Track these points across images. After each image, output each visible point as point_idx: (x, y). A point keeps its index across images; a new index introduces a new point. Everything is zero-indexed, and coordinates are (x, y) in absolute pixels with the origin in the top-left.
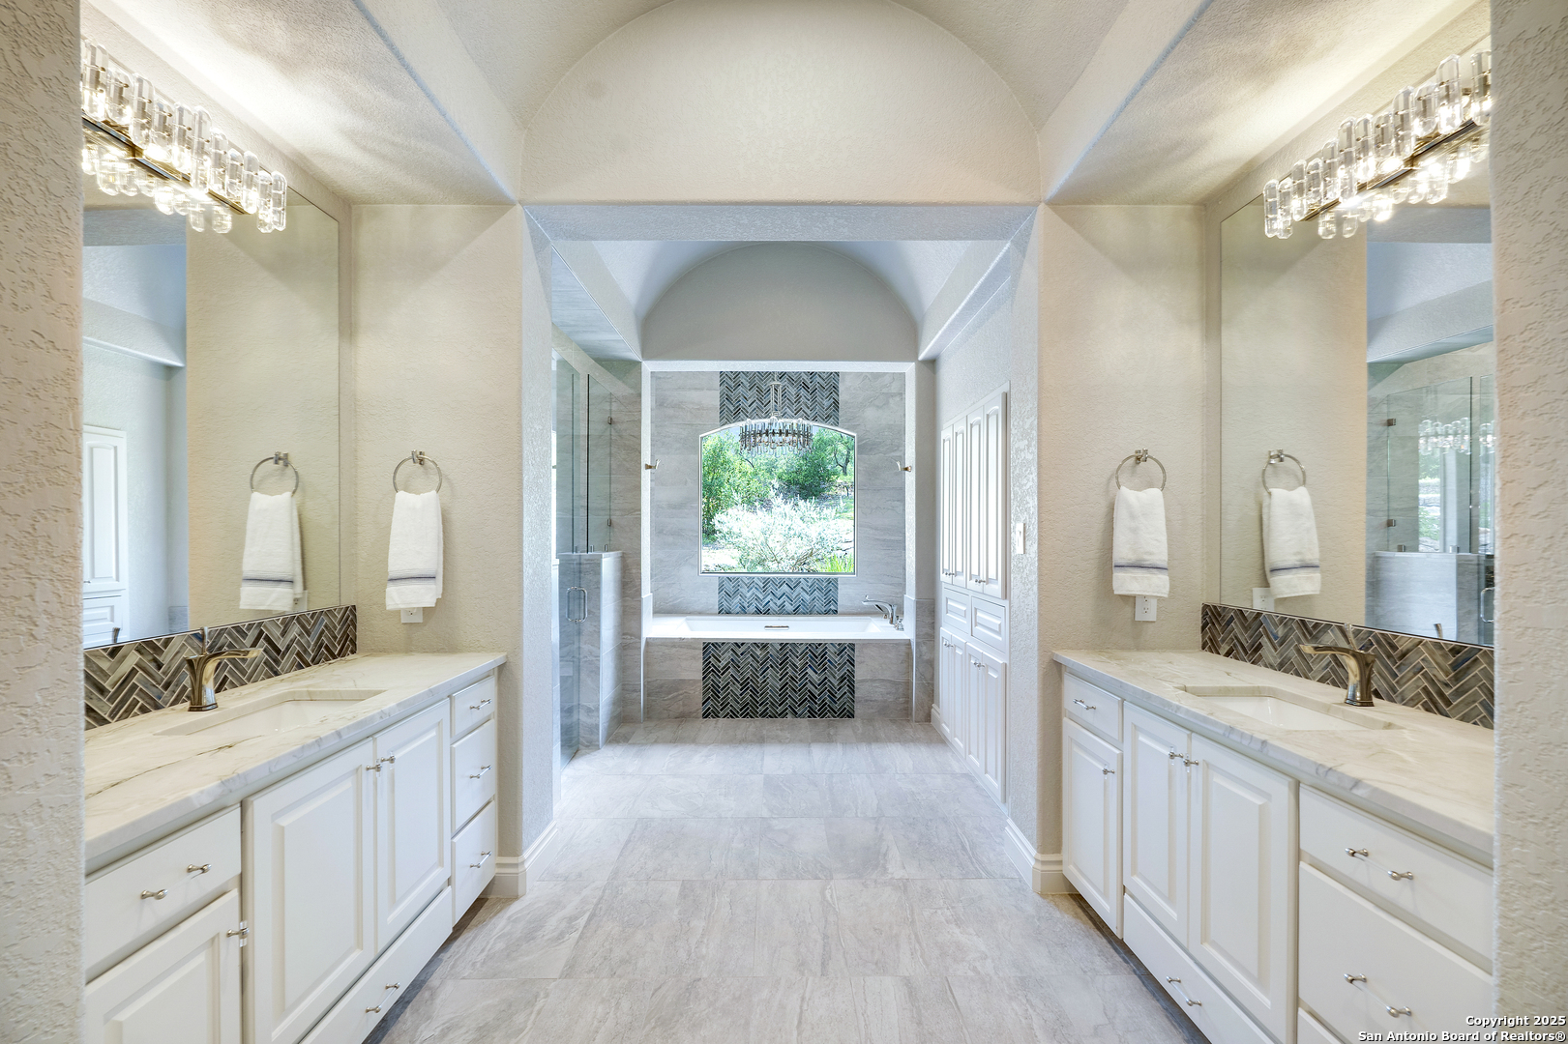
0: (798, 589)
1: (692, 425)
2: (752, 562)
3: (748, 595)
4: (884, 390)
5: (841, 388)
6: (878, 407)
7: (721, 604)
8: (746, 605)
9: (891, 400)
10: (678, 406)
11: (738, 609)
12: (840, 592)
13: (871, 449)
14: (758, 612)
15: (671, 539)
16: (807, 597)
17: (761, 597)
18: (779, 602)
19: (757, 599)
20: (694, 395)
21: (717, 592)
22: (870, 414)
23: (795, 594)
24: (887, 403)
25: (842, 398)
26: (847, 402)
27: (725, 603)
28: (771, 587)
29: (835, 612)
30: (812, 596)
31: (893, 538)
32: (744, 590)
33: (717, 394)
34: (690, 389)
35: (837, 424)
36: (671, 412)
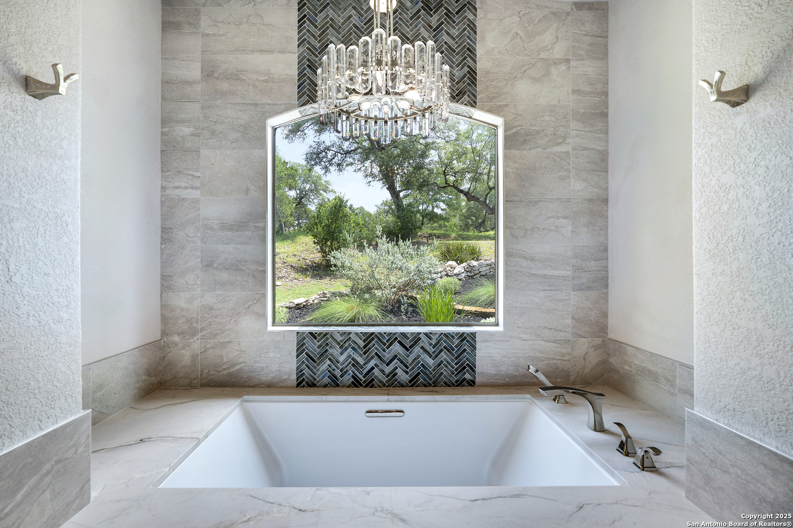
0: (417, 350)
1: (256, 105)
2: (361, 290)
3: (342, 358)
4: (543, 55)
5: (480, 51)
6: (535, 80)
7: (300, 373)
8: (338, 373)
9: (553, 70)
10: (235, 76)
11: (326, 380)
12: (479, 353)
13: (525, 142)
14: (356, 384)
15: (224, 276)
16: (430, 361)
17: (361, 360)
18: (388, 370)
19: (355, 364)
20: (259, 61)
21: (295, 354)
22: (523, 89)
23: (413, 356)
24: (547, 74)
25: (482, 64)
26: (488, 72)
27: (307, 372)
28: (375, 347)
29: (472, 383)
30: (438, 360)
31: (556, 273)
32: (335, 351)
33: (294, 59)
34: (253, 51)
35: (473, 104)
36: (224, 86)
